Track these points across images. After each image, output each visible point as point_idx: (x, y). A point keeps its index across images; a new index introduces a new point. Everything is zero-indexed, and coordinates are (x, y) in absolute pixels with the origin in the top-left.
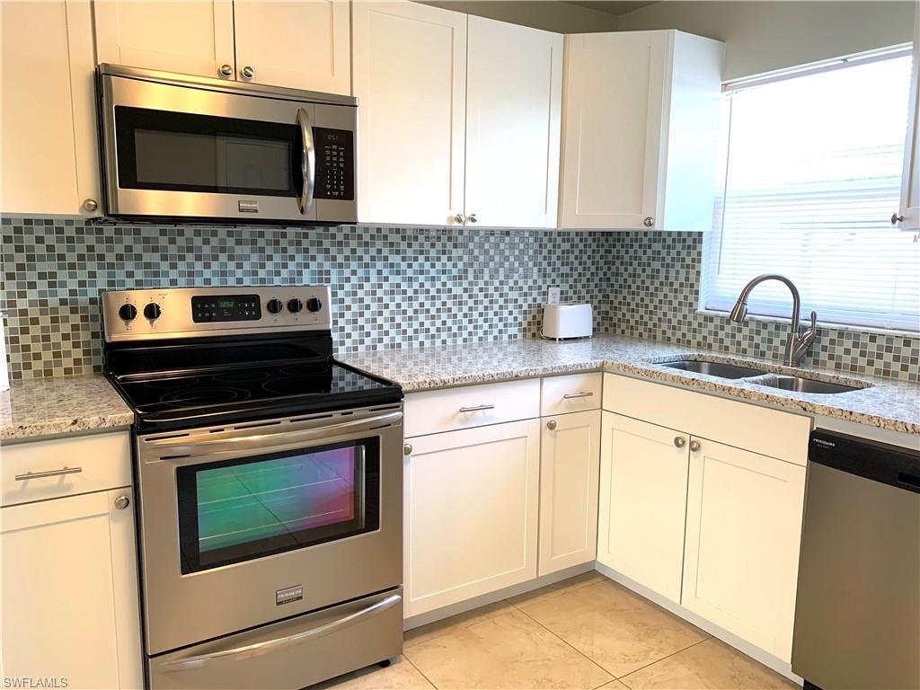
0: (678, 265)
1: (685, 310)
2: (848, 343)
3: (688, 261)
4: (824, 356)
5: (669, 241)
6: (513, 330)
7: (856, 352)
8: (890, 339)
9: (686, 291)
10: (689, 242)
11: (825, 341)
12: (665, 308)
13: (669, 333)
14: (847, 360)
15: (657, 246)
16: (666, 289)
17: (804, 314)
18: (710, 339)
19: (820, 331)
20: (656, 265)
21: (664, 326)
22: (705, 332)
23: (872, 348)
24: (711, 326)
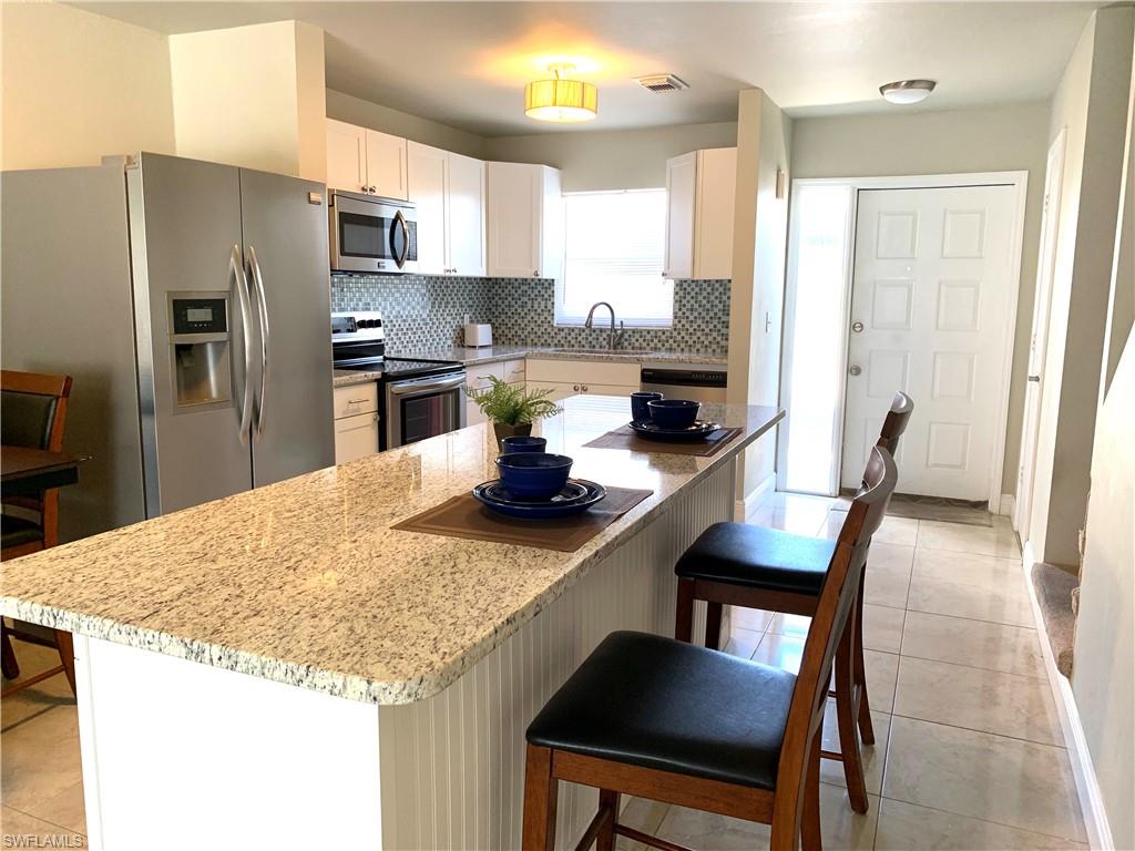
0: (539, 299)
1: (546, 326)
2: (637, 336)
3: (546, 296)
4: (626, 344)
5: (533, 284)
6: (449, 342)
7: (641, 340)
8: (656, 332)
9: (546, 314)
10: (546, 284)
11: (626, 336)
12: (532, 325)
13: (536, 340)
14: (637, 344)
15: (524, 288)
16: (532, 314)
17: (617, 322)
18: (562, 342)
19: (624, 331)
20: (525, 299)
21: (532, 336)
22: (559, 337)
23: (648, 337)
24: (563, 334)
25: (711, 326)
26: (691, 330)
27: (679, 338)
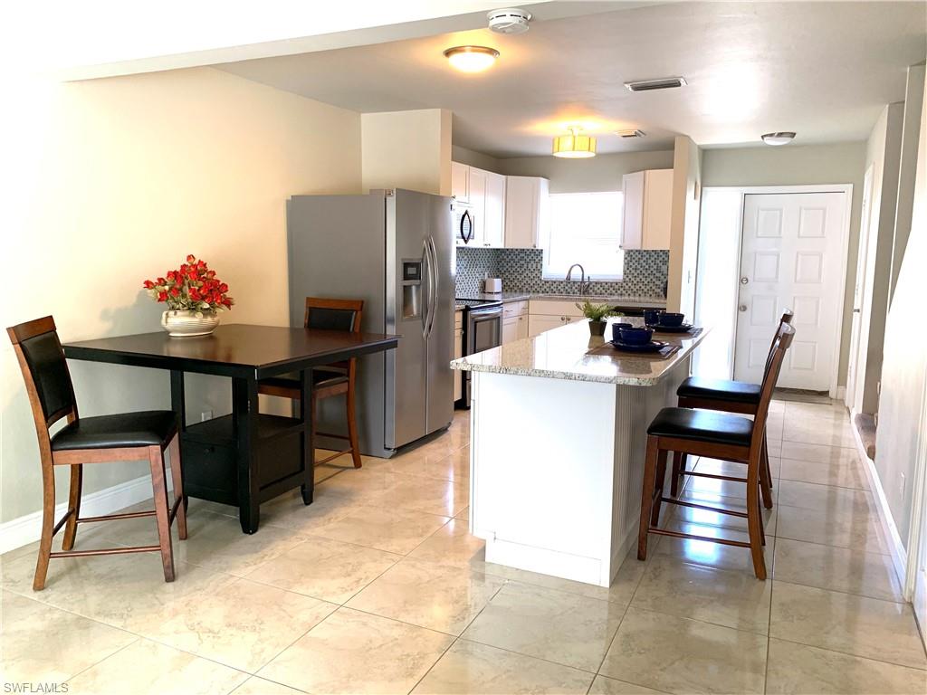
0: (532, 262)
1: (536, 279)
2: (599, 286)
3: (537, 260)
4: (591, 291)
5: (528, 253)
7: (601, 289)
8: (612, 283)
9: (536, 272)
10: (537, 253)
11: (591, 286)
12: (527, 279)
13: (529, 289)
14: (598, 291)
15: (522, 255)
16: (527, 272)
17: (586, 277)
18: (547, 290)
19: (590, 283)
20: (522, 262)
21: (527, 286)
22: (545, 287)
23: (606, 287)
24: (548, 285)
25: (649, 280)
26: (635, 282)
27: (627, 287)
